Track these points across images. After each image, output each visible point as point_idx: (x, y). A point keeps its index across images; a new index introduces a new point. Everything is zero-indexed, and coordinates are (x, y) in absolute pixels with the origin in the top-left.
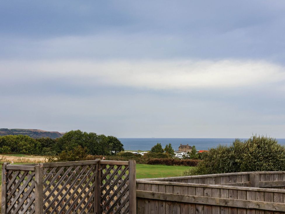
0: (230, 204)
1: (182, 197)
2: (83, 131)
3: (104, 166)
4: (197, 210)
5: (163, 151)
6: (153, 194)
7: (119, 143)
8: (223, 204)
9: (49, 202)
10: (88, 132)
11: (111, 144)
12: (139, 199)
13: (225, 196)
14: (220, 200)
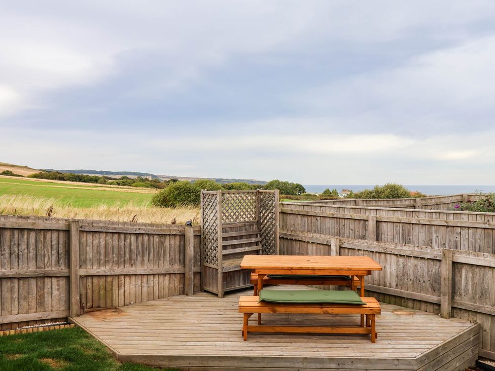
0: (335, 216)
1: (308, 212)
2: (280, 180)
3: (261, 193)
4: (317, 220)
5: (331, 193)
6: (292, 211)
7: (303, 188)
8: (332, 216)
9: (228, 213)
10: (284, 181)
11: (298, 189)
12: (282, 213)
13: (333, 211)
14: (330, 214)
